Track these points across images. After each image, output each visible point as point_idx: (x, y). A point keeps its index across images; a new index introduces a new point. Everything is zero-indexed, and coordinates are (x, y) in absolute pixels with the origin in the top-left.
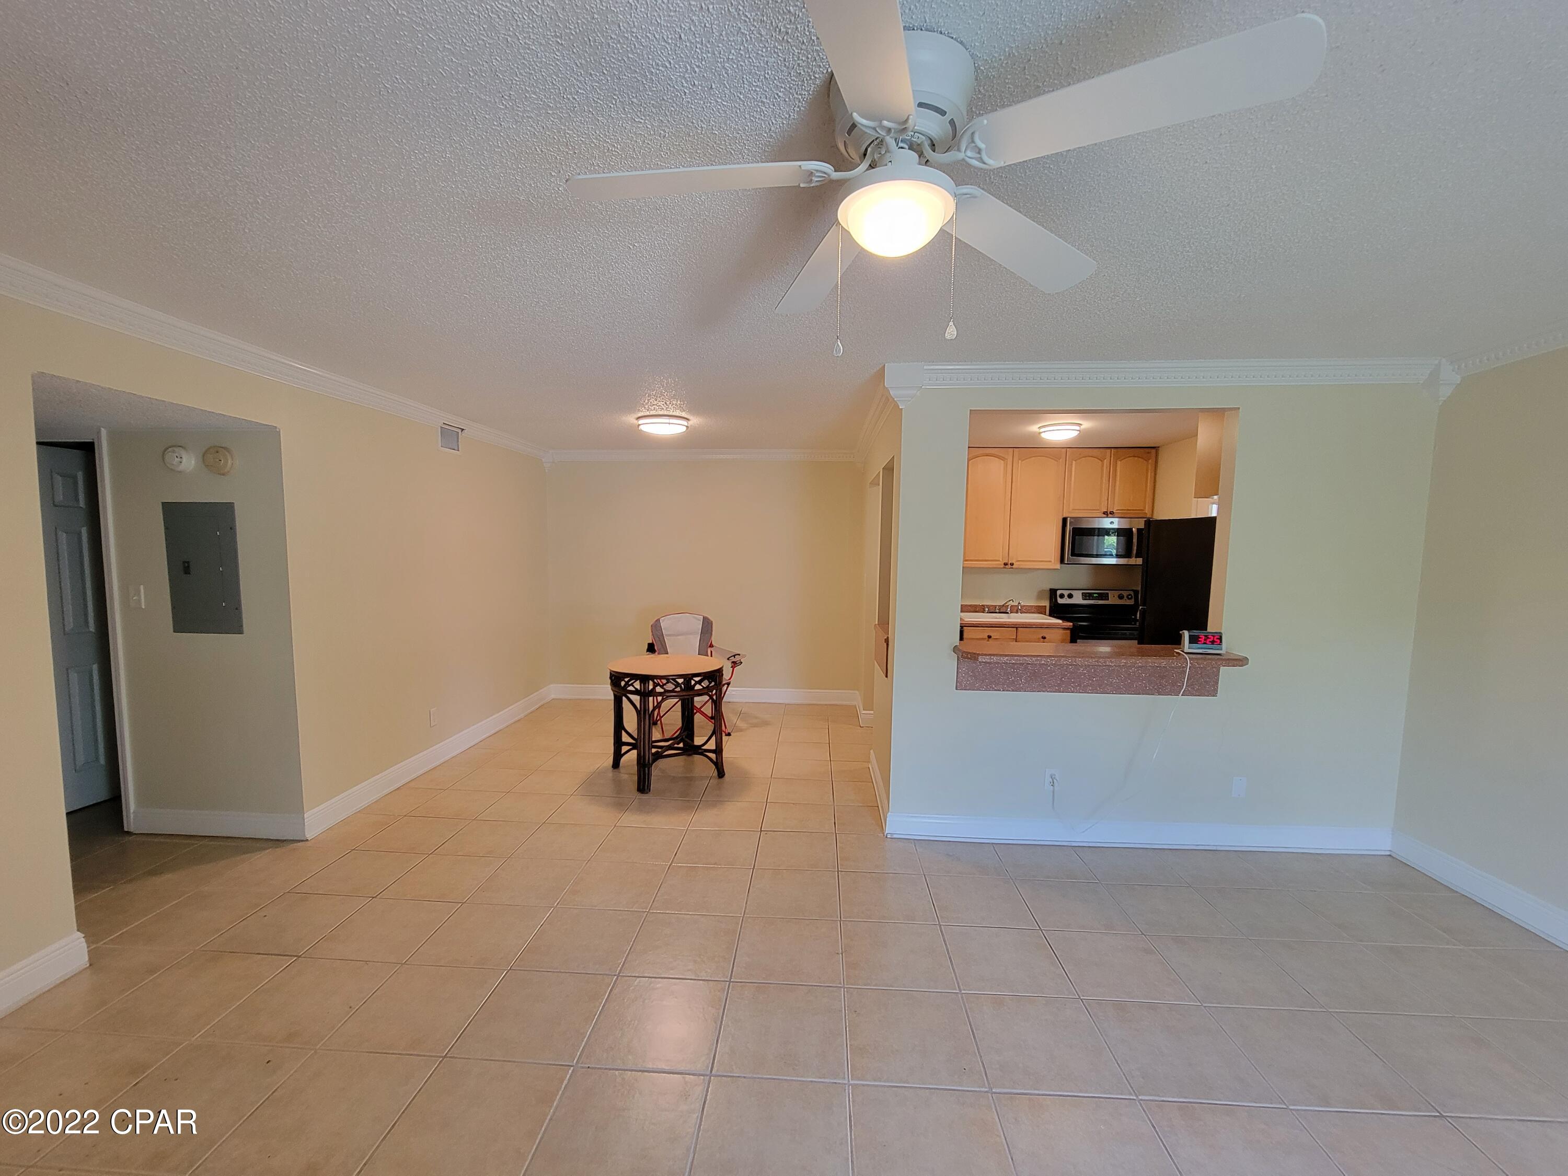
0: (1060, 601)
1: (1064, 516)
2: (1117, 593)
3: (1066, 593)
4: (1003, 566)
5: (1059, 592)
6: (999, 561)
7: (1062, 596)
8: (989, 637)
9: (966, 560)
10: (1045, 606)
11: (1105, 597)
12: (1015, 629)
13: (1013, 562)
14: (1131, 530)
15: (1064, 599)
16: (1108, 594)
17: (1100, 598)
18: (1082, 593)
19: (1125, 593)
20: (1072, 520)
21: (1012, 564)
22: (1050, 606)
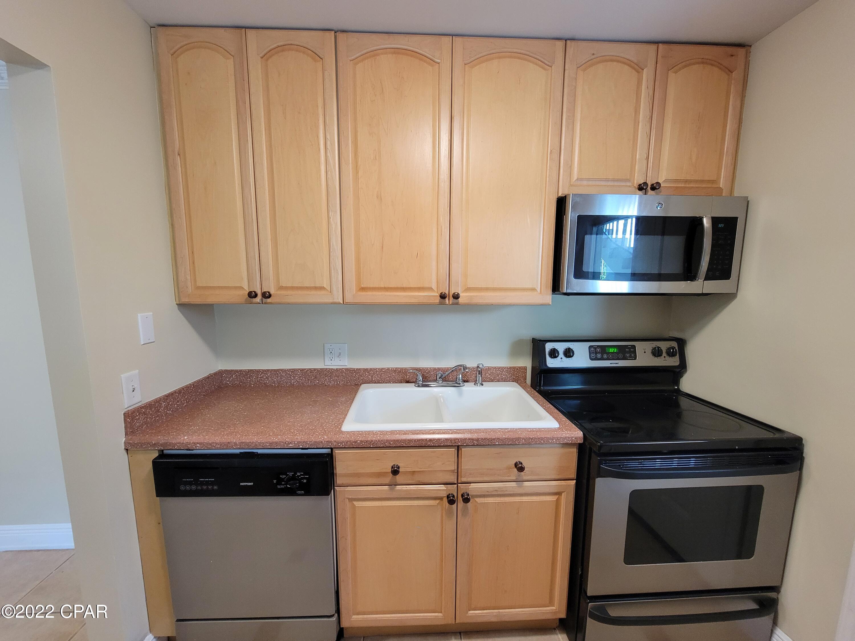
0: (551, 363)
1: (560, 195)
2: (649, 346)
3: (561, 347)
4: (438, 300)
5: (549, 346)
6: (430, 289)
7: (554, 354)
8: (395, 471)
9: (363, 289)
10: (525, 368)
11: (630, 352)
12: (453, 450)
13: (458, 290)
14: (697, 222)
15: (559, 358)
16: (634, 347)
17: (620, 355)
18: (590, 347)
19: (664, 346)
20: (578, 199)
21: (456, 297)
22: (533, 368)
